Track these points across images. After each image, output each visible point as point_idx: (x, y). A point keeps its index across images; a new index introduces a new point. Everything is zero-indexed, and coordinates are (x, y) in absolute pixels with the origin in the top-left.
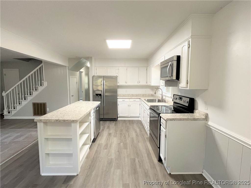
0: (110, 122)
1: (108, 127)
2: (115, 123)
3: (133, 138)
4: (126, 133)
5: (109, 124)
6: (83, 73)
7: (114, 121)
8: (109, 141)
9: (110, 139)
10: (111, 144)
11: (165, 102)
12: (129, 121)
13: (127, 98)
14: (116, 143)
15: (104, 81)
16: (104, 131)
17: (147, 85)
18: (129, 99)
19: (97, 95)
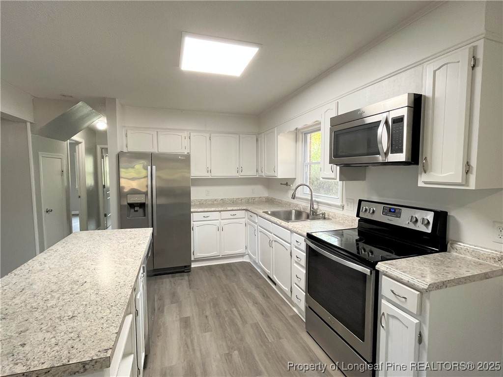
0: (172, 280)
1: (175, 298)
2: (189, 281)
3: (256, 326)
4: (232, 311)
5: (173, 285)
6: (80, 145)
7: (183, 272)
8: (194, 350)
9: (192, 341)
10: (204, 364)
11: (325, 218)
12: (222, 267)
13: (213, 209)
14: (218, 356)
15: (154, 167)
16: (165, 311)
17: (258, 176)
18: (220, 211)
19: (132, 206)
